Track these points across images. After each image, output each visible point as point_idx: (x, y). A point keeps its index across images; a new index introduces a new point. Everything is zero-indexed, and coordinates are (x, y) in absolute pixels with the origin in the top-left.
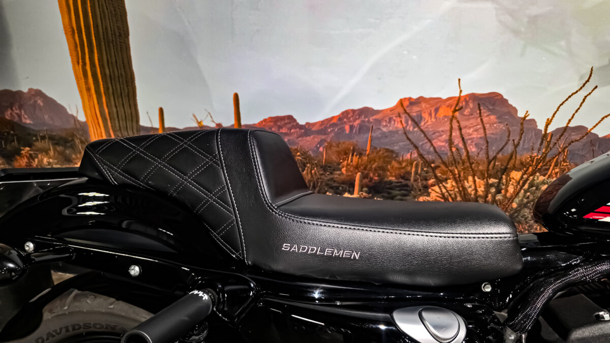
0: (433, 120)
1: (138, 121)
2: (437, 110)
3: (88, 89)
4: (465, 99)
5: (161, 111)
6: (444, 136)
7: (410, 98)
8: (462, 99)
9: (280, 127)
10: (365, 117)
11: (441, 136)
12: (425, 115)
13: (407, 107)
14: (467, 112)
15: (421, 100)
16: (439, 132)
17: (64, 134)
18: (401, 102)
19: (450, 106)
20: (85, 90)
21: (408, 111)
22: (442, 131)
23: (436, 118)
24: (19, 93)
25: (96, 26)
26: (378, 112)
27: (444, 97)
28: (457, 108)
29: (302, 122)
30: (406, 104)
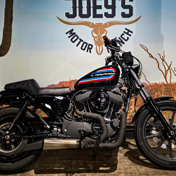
2: (67, 84)
8: (71, 81)
10: (53, 86)
12: (65, 85)
14: (72, 83)
15: (63, 82)
18: (60, 83)
19: (69, 83)
30: (61, 83)
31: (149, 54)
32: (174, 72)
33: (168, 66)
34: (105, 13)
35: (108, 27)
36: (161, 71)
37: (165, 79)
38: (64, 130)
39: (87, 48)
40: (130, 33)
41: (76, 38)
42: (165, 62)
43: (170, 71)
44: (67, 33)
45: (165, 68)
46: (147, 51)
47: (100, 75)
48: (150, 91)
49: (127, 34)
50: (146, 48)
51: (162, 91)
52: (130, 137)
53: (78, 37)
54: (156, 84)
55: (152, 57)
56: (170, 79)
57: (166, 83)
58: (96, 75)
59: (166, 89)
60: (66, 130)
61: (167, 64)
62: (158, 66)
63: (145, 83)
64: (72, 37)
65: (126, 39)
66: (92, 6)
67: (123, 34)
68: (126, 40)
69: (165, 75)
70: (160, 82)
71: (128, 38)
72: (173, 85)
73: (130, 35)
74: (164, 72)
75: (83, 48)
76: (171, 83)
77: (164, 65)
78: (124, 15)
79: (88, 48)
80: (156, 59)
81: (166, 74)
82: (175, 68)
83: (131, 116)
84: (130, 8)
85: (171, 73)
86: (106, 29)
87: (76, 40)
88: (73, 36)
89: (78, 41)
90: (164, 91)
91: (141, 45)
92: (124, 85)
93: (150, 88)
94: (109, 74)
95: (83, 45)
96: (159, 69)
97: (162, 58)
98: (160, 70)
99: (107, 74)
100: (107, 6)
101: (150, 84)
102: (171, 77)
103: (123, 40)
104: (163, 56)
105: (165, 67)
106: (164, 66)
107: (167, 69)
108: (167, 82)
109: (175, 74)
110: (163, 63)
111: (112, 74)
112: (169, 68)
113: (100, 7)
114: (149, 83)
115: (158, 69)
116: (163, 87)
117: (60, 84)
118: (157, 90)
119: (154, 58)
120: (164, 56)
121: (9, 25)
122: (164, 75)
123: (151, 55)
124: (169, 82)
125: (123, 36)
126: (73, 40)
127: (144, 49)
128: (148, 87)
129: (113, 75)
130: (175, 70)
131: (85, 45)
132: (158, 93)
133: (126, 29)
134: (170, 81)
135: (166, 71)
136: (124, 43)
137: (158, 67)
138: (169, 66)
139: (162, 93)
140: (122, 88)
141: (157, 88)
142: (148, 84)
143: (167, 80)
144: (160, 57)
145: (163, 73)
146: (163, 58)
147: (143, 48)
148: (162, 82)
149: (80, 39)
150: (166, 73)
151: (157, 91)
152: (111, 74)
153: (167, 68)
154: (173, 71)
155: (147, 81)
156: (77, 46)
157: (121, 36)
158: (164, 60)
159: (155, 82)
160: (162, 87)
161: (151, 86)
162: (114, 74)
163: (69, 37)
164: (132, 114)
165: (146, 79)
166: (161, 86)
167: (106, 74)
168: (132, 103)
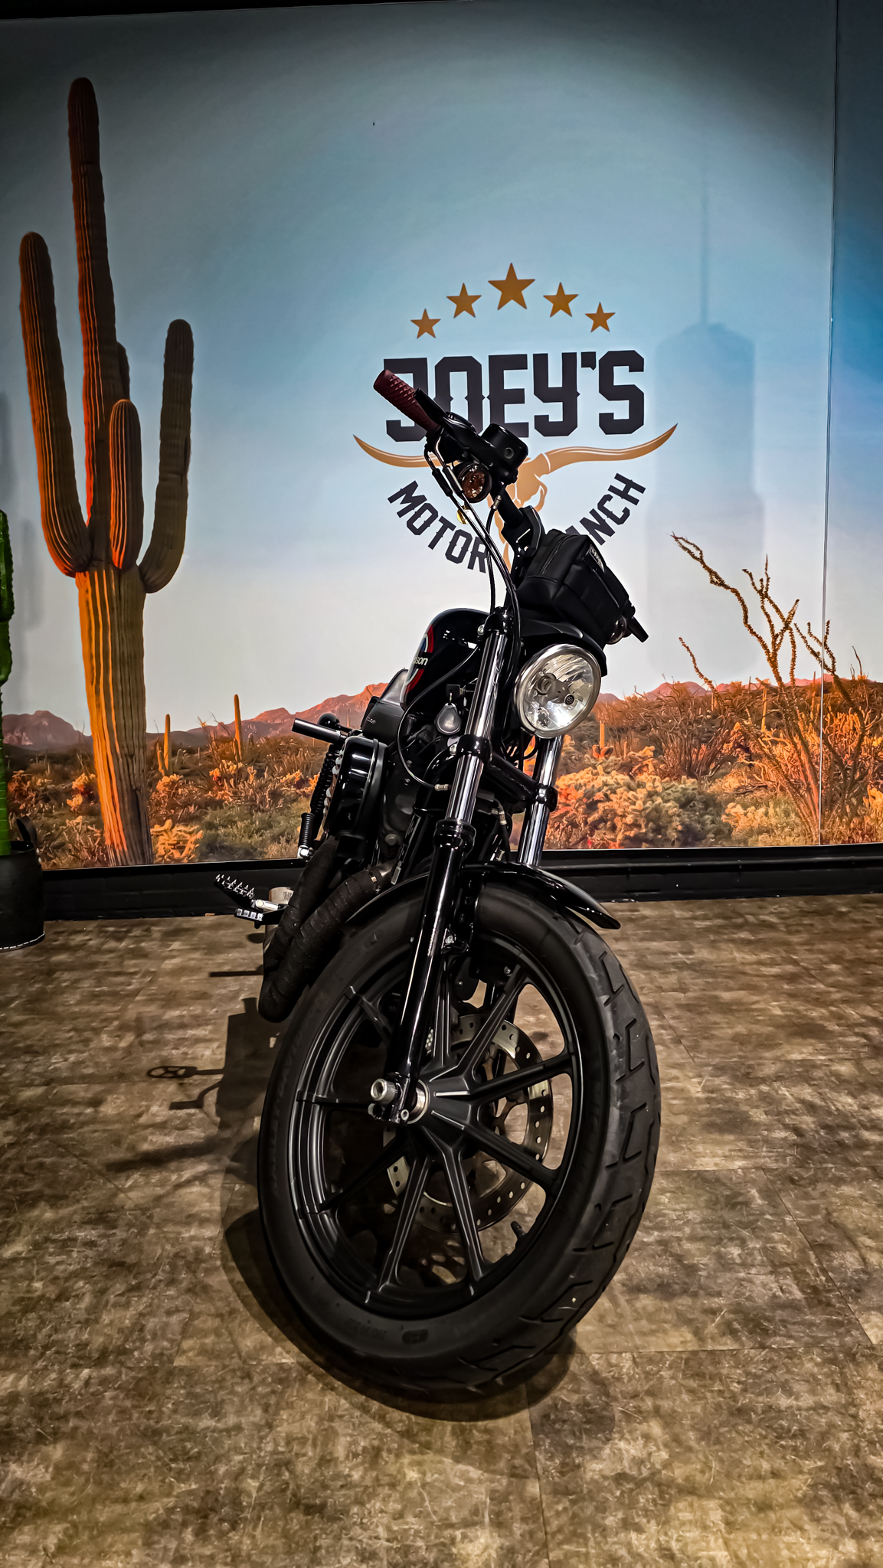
1: (144, 729)
3: (98, 706)
5: (168, 717)
7: (372, 686)
9: (274, 719)
10: (344, 702)
13: (371, 692)
15: (380, 685)
17: (64, 751)
18: (366, 689)
20: (94, 706)
24: (26, 716)
25: (114, 651)
26: (349, 698)
29: (292, 712)
30: (370, 690)
31: (711, 572)
32: (806, 642)
33: (781, 616)
34: (537, 418)
35: (548, 473)
36: (756, 636)
37: (771, 669)
39: (468, 555)
40: (633, 492)
41: (427, 514)
42: (771, 602)
43: (792, 635)
44: (392, 499)
45: (772, 627)
46: (702, 562)
48: (714, 717)
49: (624, 495)
50: (698, 549)
51: (760, 715)
52: (637, 894)
53: (435, 513)
54: (738, 688)
55: (722, 584)
56: (793, 669)
57: (775, 684)
59: (775, 707)
61: (778, 610)
62: (746, 617)
63: (695, 685)
64: (411, 513)
65: (620, 515)
66: (486, 391)
67: (607, 498)
68: (620, 521)
69: (771, 651)
70: (754, 681)
71: (626, 512)
72: (805, 690)
73: (635, 501)
74: (768, 641)
75: (456, 553)
76: (796, 684)
77: (766, 614)
78: (608, 424)
79: (475, 553)
80: (734, 591)
81: (775, 647)
82: (809, 624)
83: (640, 811)
84: (634, 396)
85: (793, 642)
86: (543, 479)
87: (427, 524)
88: (417, 509)
89: (437, 525)
90: (767, 715)
91: (676, 539)
93: (714, 704)
95: (453, 544)
96: (749, 627)
97: (759, 588)
98: (753, 633)
100: (543, 392)
101: (712, 687)
102: (794, 660)
103: (609, 522)
104: (762, 580)
105: (770, 621)
106: (768, 616)
107: (777, 631)
108: (779, 679)
109: (809, 647)
110: (763, 607)
112: (787, 627)
113: (518, 396)
114: (710, 683)
115: (746, 630)
116: (764, 699)
117: (366, 694)
118: (742, 711)
119: (727, 587)
120: (768, 579)
121: (176, 473)
122: (768, 652)
123: (717, 577)
124: (786, 680)
125: (607, 505)
126: (418, 524)
127: (689, 552)
128: (707, 699)
130: (809, 632)
131: (462, 540)
133: (619, 477)
134: (792, 673)
135: (777, 635)
136: (610, 532)
137: (746, 622)
138: (786, 616)
139: (759, 722)
141: (739, 702)
142: (706, 687)
143: (779, 670)
144: (753, 584)
145: (765, 646)
146: (762, 587)
147: (685, 548)
148: (761, 679)
149: (442, 520)
150: (774, 643)
151: (741, 714)
153: (779, 626)
154: (804, 637)
155: (701, 675)
156: (432, 545)
157: (601, 505)
158: (767, 596)
159: (735, 680)
160: (761, 698)
161: (718, 697)
163: (401, 514)
164: (644, 803)
165: (697, 670)
166: (756, 694)
168: (645, 763)
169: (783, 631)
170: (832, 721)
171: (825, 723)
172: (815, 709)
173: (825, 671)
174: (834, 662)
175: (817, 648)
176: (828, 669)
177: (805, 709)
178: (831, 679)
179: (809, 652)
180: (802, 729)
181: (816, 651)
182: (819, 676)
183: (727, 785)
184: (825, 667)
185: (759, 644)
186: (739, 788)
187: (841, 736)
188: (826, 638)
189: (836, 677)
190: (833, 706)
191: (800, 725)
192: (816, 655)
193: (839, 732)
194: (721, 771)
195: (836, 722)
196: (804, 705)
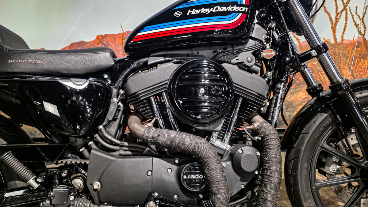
0: (114, 45)
2: (115, 40)
4: (126, 34)
6: (121, 52)
7: (101, 35)
8: (124, 34)
10: (82, 46)
11: (119, 52)
12: (110, 43)
13: (101, 39)
15: (106, 36)
16: (118, 50)
18: (98, 37)
19: (120, 37)
21: (102, 41)
22: (119, 50)
23: (115, 44)
26: (88, 43)
27: (116, 34)
28: (123, 38)
30: (100, 38)
32: (353, 18)
33: (343, 2)
36: (328, 13)
37: (332, 33)
38: (91, 184)
43: (346, 14)
45: (337, 8)
47: (203, 11)
56: (343, 33)
57: (333, 42)
58: (189, 11)
60: (97, 185)
69: (334, 23)
70: (322, 40)
72: (348, 45)
74: (333, 16)
76: (344, 42)
81: (337, 20)
82: (357, 7)
85: (346, 18)
92: (268, 46)
94: (230, 8)
96: (325, 8)
98: (326, 11)
99: (224, 9)
101: (299, 43)
102: (345, 28)
105: (337, 4)
106: (335, 1)
107: (339, 11)
108: (335, 39)
109: (354, 21)
111: (239, 9)
112: (345, 9)
117: (98, 41)
122: (332, 23)
124: (339, 40)
129: (240, 14)
130: (356, 12)
132: (314, 63)
134: (342, 36)
135: (339, 13)
138: (345, 2)
140: (264, 54)
143: (337, 34)
145: (331, 20)
148: (326, 39)
150: (336, 18)
152: (236, 8)
153: (341, 7)
154: (352, 15)
162: (244, 9)
167: (220, 9)
169: (342, 11)
170: (358, 63)
171: (354, 64)
172: (351, 56)
173: (360, 36)
174: (365, 30)
175: (358, 22)
176: (361, 35)
177: (346, 57)
178: (362, 40)
179: (353, 24)
180: (342, 67)
181: (357, 23)
182: (356, 38)
183: (299, 96)
184: (360, 33)
185: (328, 18)
186: (305, 98)
187: (360, 71)
188: (364, 16)
189: (365, 39)
190: (360, 55)
191: (341, 65)
192: (357, 25)
193: (360, 69)
194: (298, 89)
195: (360, 64)
196: (346, 54)
